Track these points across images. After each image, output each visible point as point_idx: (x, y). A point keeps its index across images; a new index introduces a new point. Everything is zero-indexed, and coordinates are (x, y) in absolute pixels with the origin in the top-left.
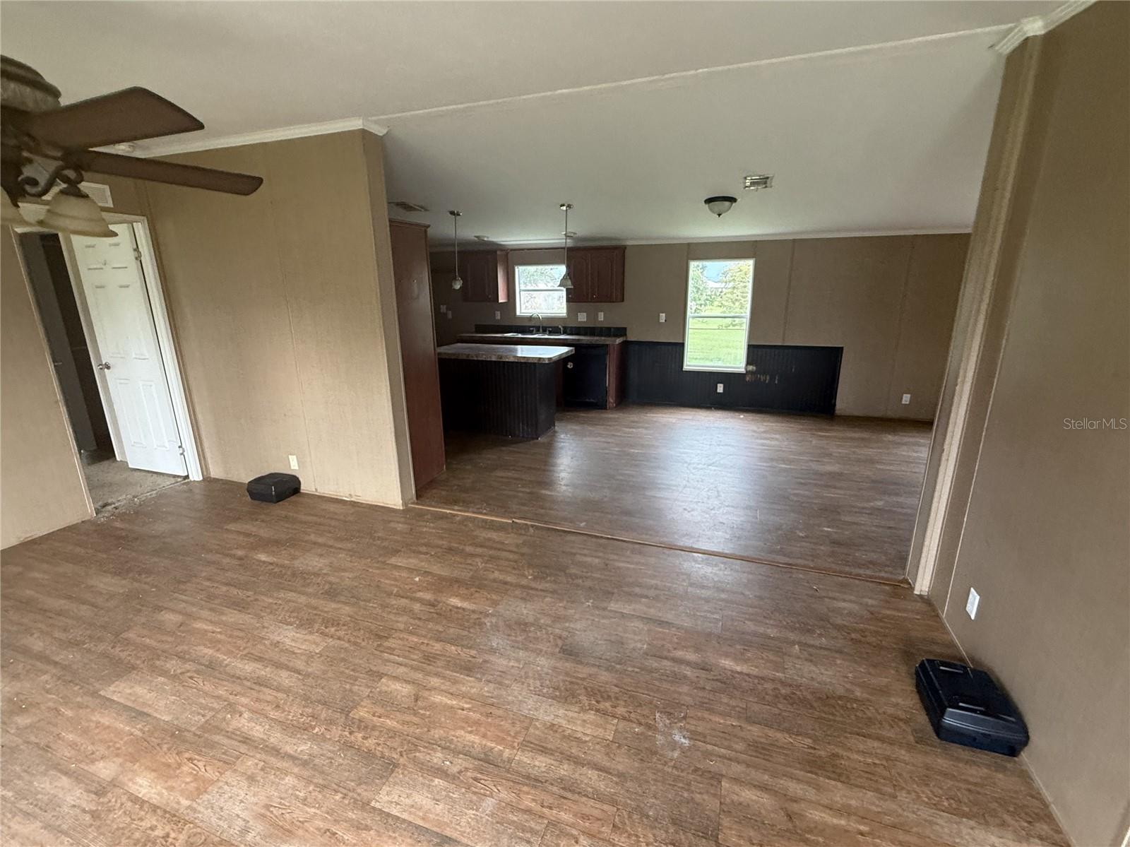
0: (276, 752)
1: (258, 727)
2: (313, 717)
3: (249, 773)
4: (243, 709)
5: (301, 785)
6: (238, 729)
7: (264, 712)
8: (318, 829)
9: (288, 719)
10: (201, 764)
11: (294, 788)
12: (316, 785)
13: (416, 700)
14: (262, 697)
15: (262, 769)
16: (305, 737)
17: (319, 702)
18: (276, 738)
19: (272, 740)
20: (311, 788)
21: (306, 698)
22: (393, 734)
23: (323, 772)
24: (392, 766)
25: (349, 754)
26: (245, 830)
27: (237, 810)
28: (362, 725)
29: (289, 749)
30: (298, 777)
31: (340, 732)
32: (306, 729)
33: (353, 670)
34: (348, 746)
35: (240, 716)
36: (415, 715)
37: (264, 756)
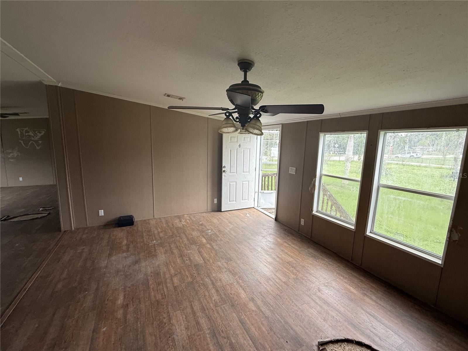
0: (213, 283)
1: (213, 292)
2: (199, 286)
3: (220, 282)
4: (213, 301)
5: (212, 273)
6: (217, 295)
7: (209, 297)
8: (214, 264)
9: (205, 290)
10: (229, 291)
11: (214, 273)
12: (210, 271)
13: (176, 274)
14: (206, 303)
15: (217, 281)
16: (205, 282)
17: (195, 290)
18: (211, 286)
19: (212, 286)
20: (211, 271)
21: (197, 293)
22: (189, 271)
23: (207, 272)
24: (195, 266)
25: (200, 272)
26: (226, 271)
27: (225, 276)
28: (192, 276)
29: (210, 282)
30: (212, 274)
31: (198, 278)
32: (203, 284)
33: (178, 294)
34: (198, 274)
35: (215, 300)
36: (181, 272)
37: (216, 283)
